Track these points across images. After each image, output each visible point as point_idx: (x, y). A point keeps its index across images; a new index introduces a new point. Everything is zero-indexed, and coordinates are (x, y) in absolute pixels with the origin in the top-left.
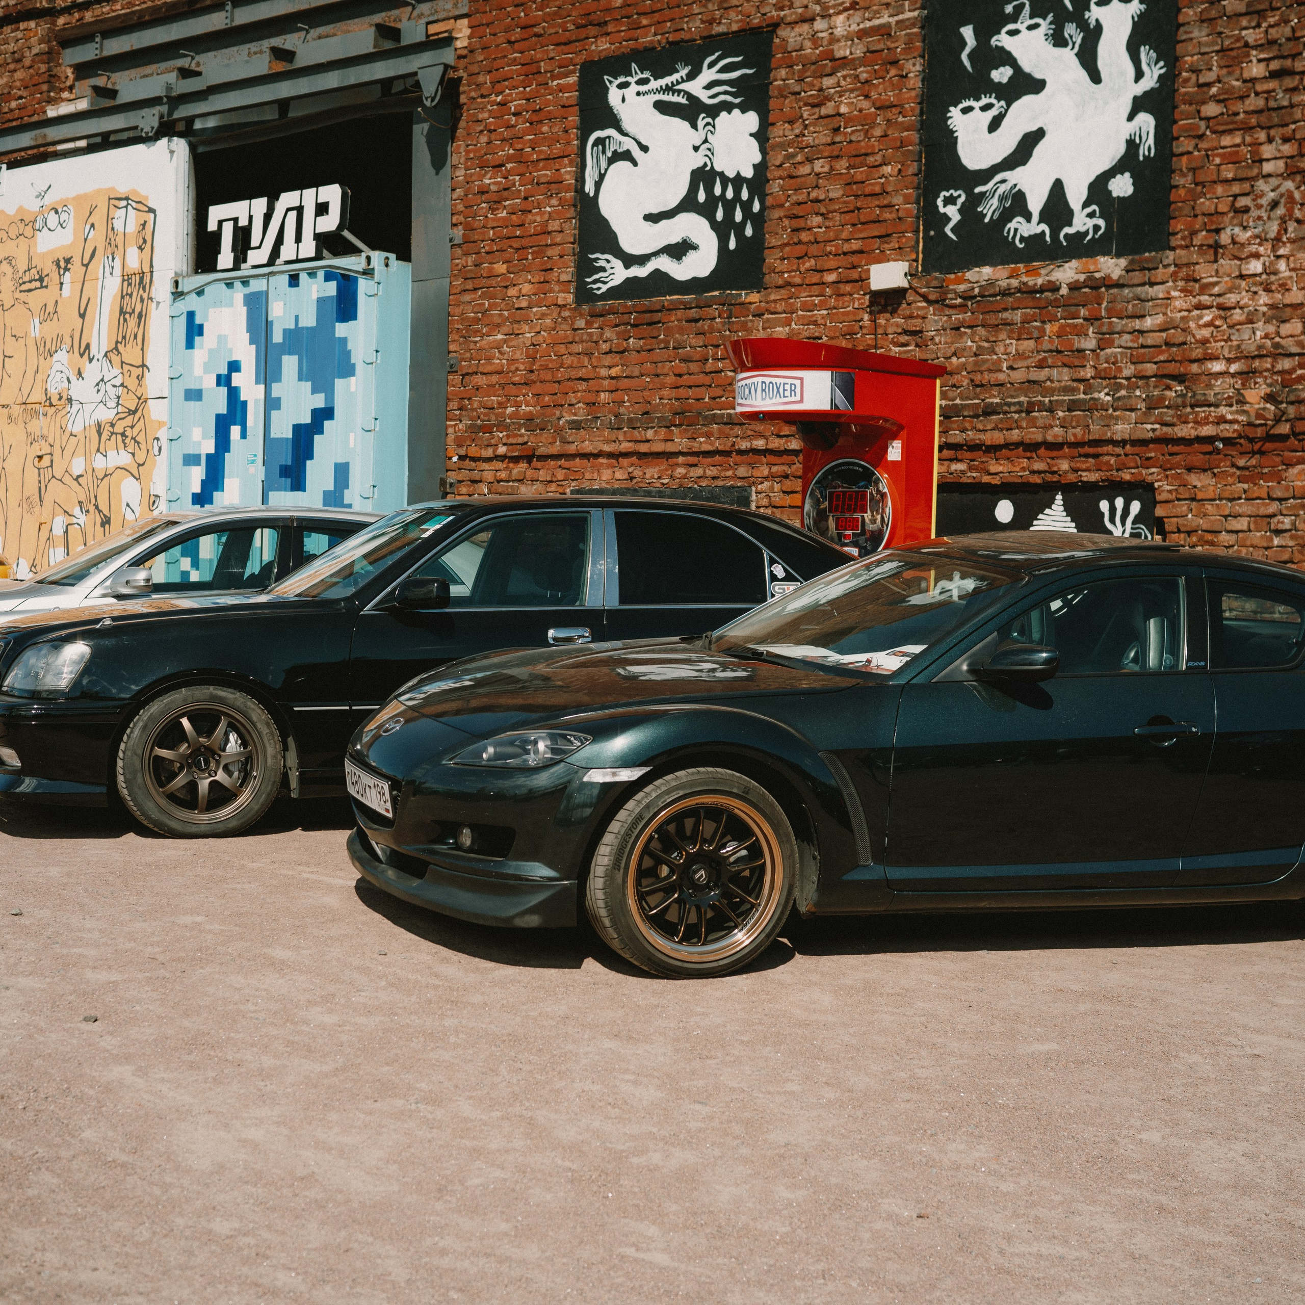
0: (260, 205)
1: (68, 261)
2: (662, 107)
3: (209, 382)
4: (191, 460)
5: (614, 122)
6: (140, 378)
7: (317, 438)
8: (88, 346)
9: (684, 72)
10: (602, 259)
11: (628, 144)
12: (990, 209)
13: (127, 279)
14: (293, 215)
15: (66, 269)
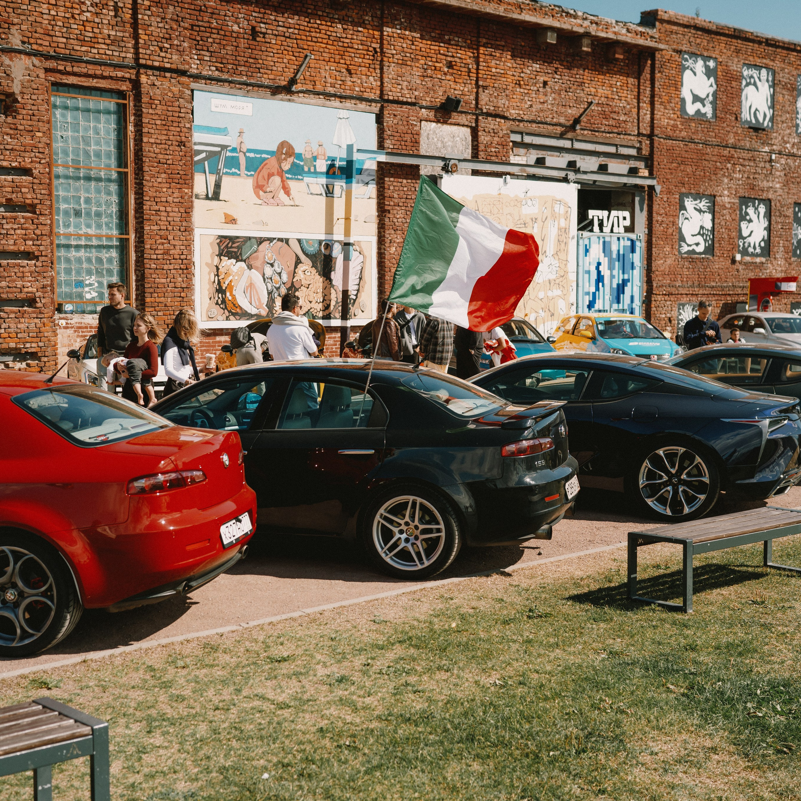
0: (606, 213)
1: (536, 219)
2: (695, 208)
3: (593, 268)
4: (588, 293)
5: (686, 210)
6: (566, 265)
7: (625, 288)
8: (545, 252)
9: (699, 201)
10: (683, 244)
11: (688, 216)
12: (746, 245)
13: (560, 229)
14: (616, 219)
15: (536, 222)
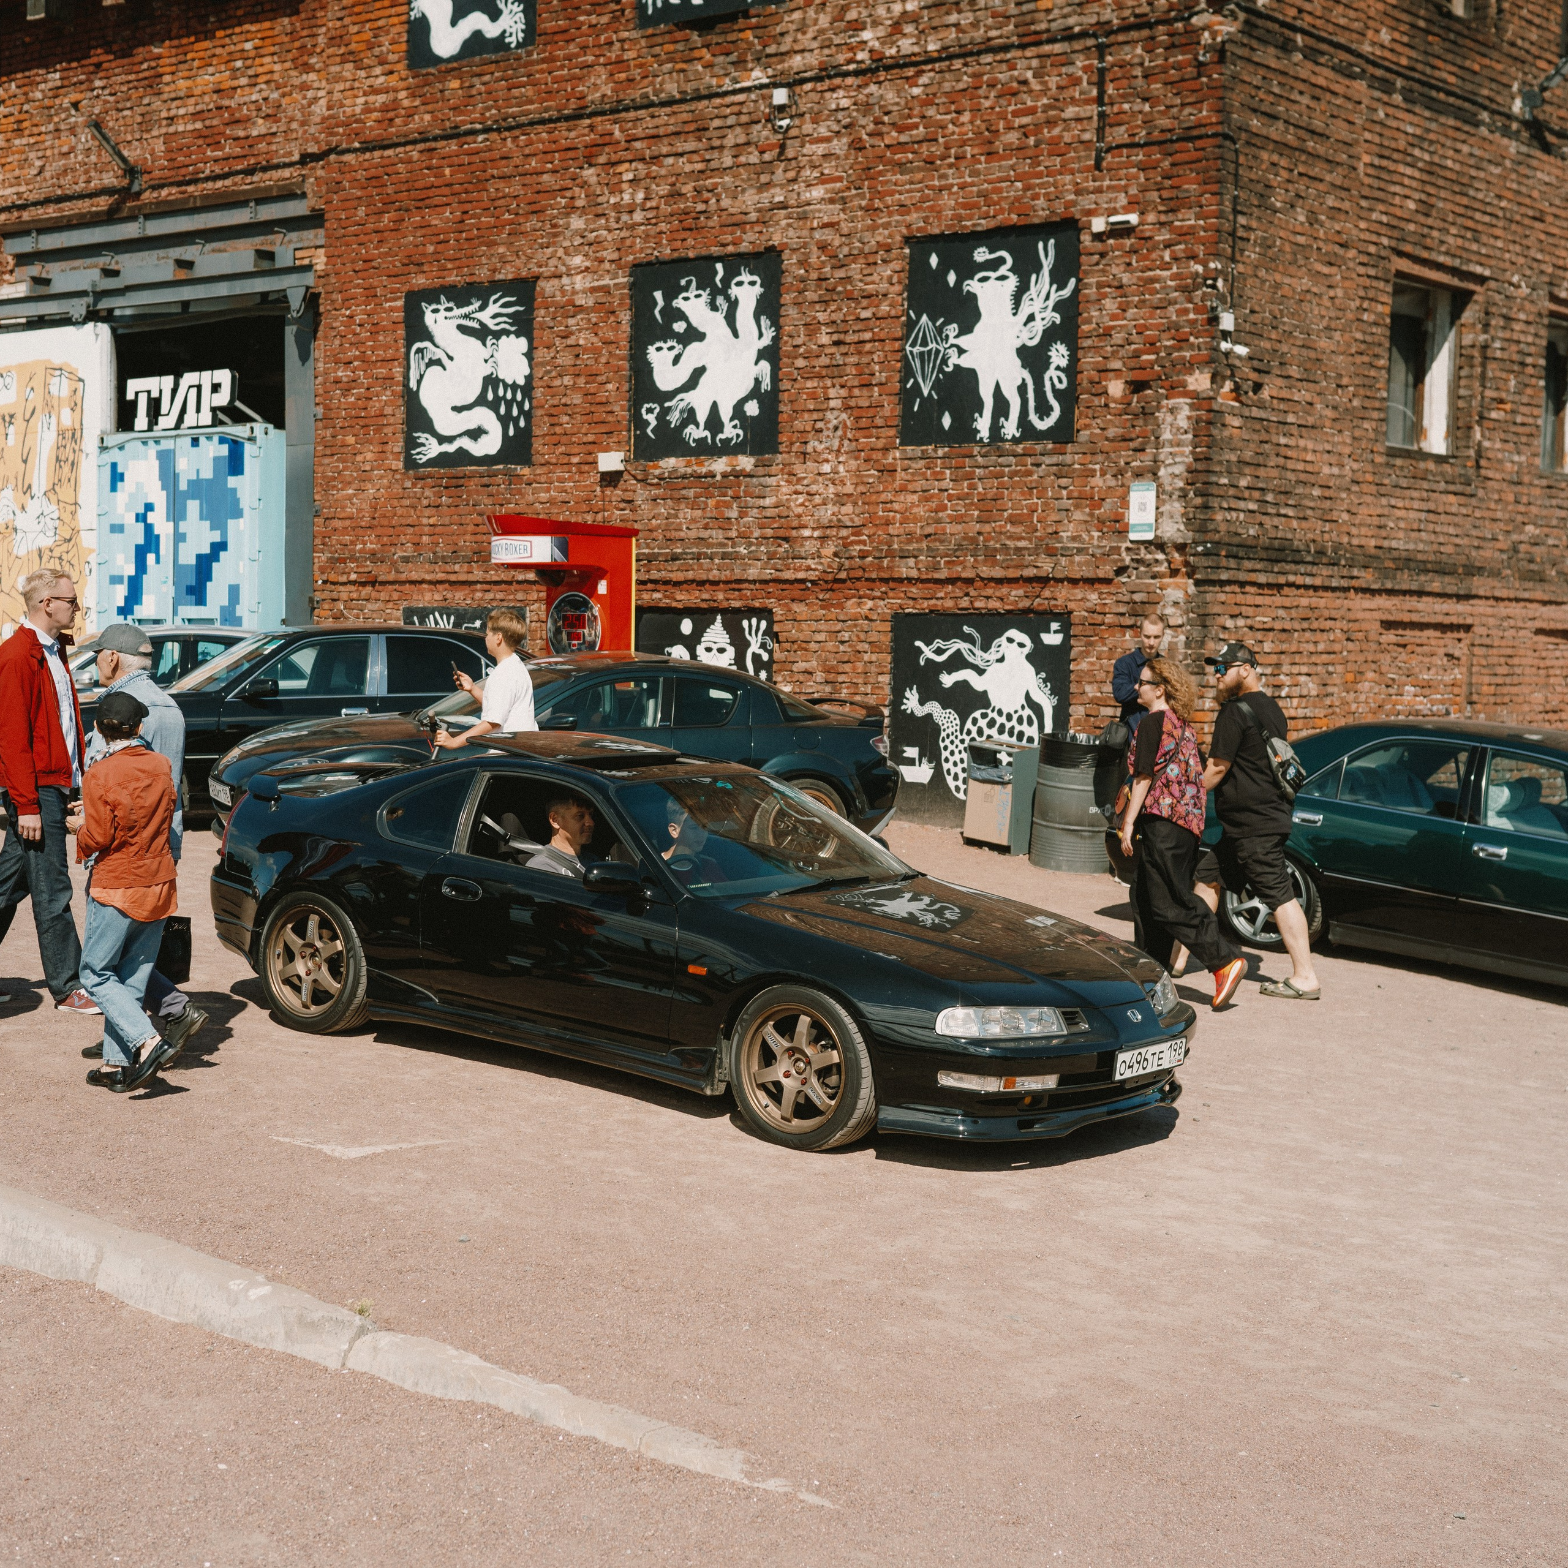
0: (168, 381)
1: (12, 416)
2: (462, 329)
3: (130, 519)
4: (115, 580)
5: (430, 338)
6: (74, 513)
7: (214, 565)
8: (30, 487)
9: (477, 305)
10: (423, 437)
11: (439, 354)
12: (674, 418)
13: (61, 434)
14: (194, 391)
15: (11, 423)
